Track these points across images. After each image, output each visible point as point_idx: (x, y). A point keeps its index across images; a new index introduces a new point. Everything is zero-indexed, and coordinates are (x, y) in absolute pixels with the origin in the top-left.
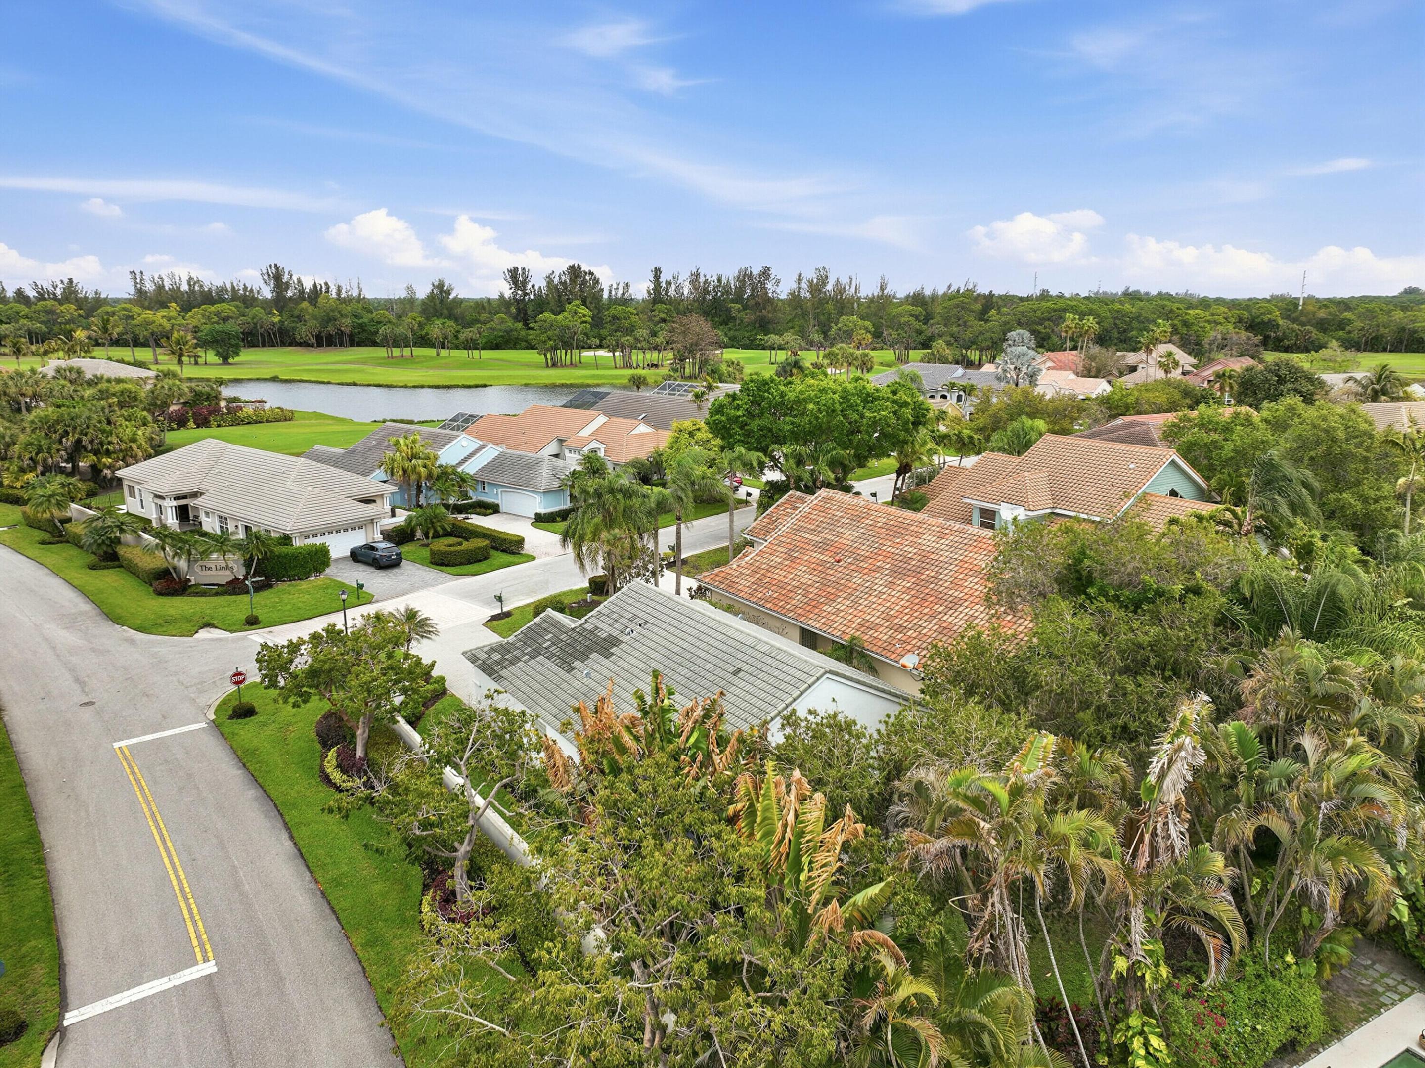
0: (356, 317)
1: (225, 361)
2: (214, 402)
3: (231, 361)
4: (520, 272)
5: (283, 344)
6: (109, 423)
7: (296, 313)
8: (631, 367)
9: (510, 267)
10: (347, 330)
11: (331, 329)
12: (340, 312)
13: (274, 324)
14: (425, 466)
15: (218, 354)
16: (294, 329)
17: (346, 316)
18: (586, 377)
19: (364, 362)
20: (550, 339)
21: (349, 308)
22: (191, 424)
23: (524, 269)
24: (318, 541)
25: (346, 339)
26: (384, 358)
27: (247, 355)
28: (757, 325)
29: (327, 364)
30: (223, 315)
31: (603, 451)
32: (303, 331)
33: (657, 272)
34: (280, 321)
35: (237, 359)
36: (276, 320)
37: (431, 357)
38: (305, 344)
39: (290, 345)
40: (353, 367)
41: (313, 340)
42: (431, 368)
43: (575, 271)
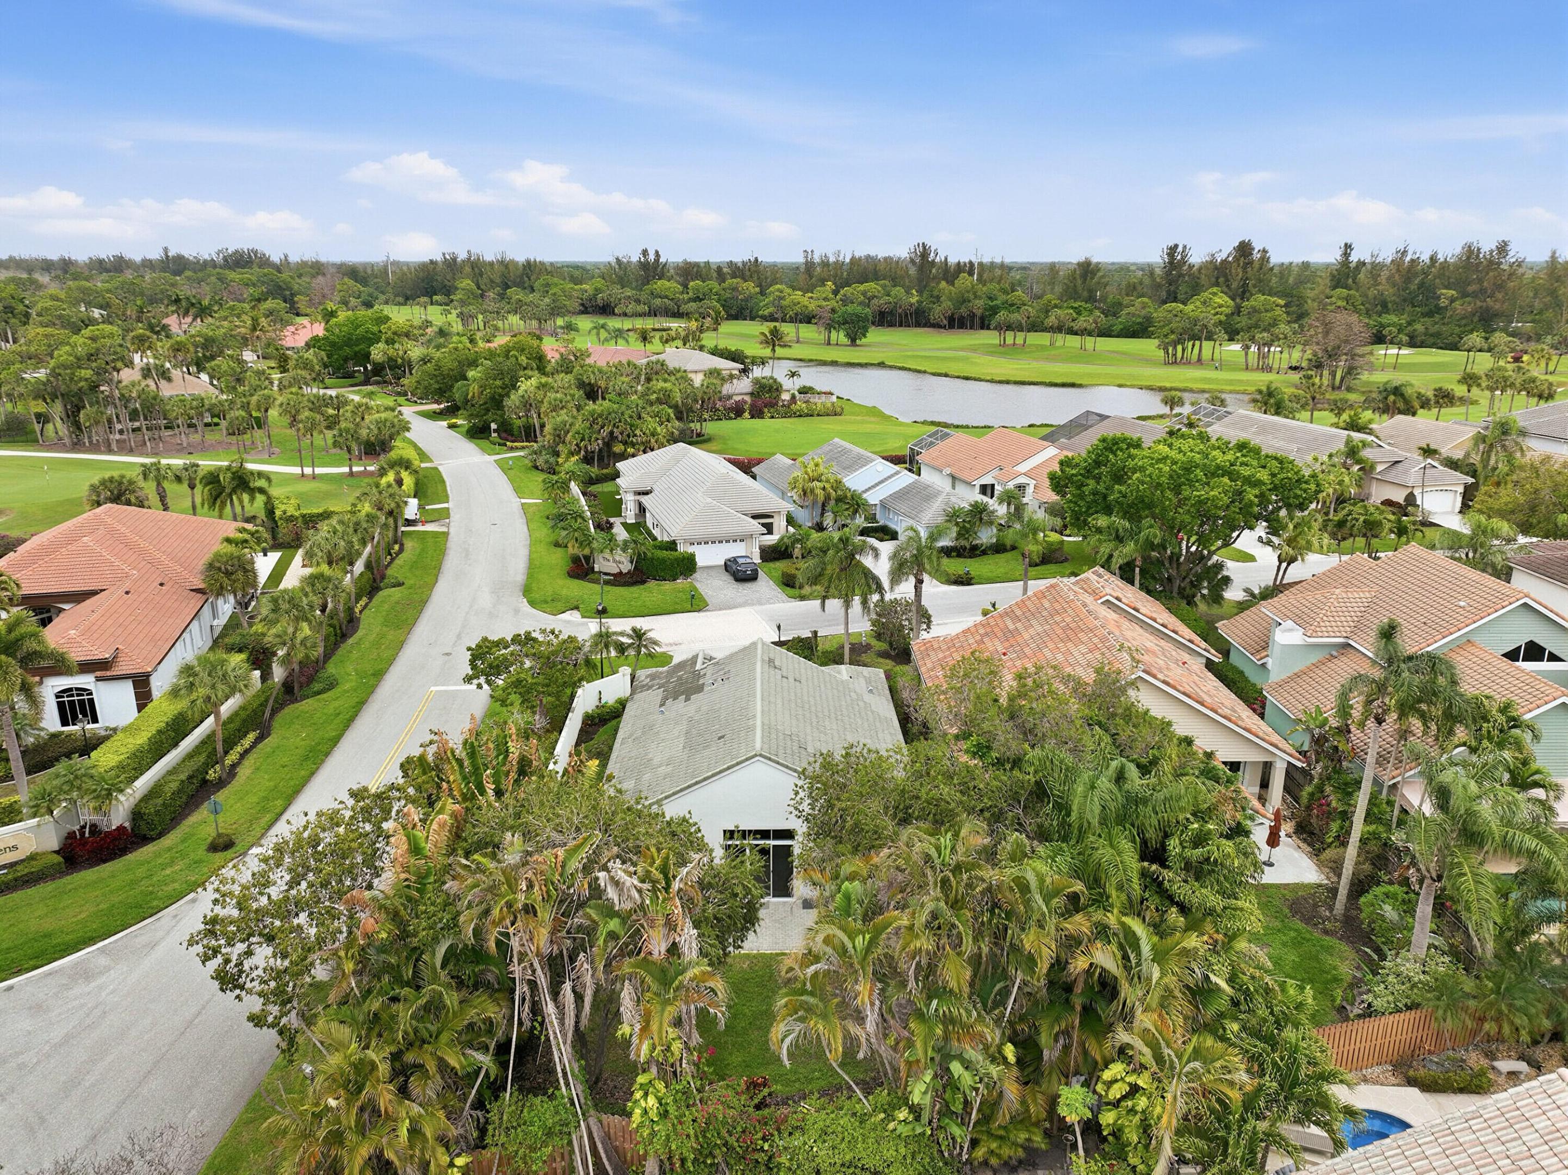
0: (990, 298)
1: (853, 341)
2: (775, 395)
3: (858, 342)
4: (1180, 249)
5: (918, 325)
6: (640, 418)
7: (936, 293)
8: (1269, 369)
9: (1171, 244)
10: (979, 313)
11: (963, 311)
12: (975, 294)
13: (911, 305)
14: (824, 489)
15: (848, 335)
16: (930, 309)
17: (980, 298)
18: (1195, 380)
19: (973, 349)
20: (1173, 332)
21: (985, 289)
22: (747, 415)
23: (1185, 247)
24: (690, 549)
25: (977, 321)
26: (994, 346)
27: (875, 336)
28: (1476, 319)
29: (938, 349)
30: (869, 294)
31: (1032, 487)
32: (938, 312)
33: (1348, 247)
34: (919, 302)
35: (864, 340)
36: (914, 300)
37: (1042, 347)
38: (937, 326)
39: (925, 326)
40: (961, 354)
41: (945, 322)
42: (1036, 360)
43: (1244, 249)
